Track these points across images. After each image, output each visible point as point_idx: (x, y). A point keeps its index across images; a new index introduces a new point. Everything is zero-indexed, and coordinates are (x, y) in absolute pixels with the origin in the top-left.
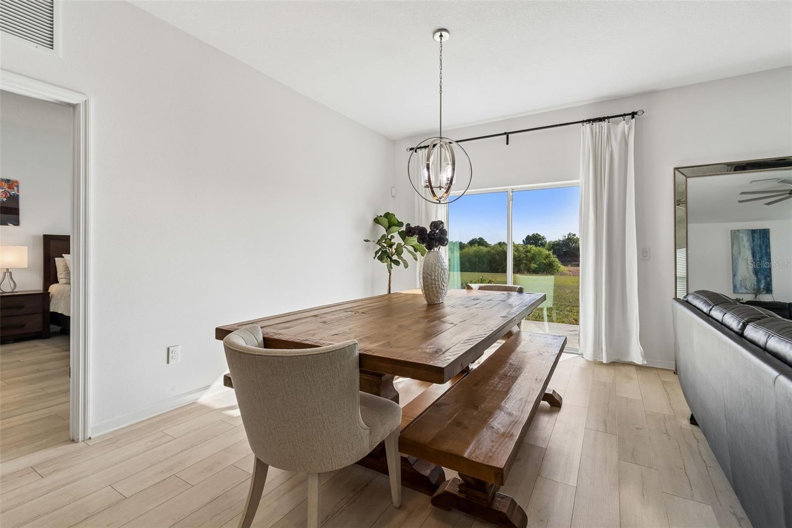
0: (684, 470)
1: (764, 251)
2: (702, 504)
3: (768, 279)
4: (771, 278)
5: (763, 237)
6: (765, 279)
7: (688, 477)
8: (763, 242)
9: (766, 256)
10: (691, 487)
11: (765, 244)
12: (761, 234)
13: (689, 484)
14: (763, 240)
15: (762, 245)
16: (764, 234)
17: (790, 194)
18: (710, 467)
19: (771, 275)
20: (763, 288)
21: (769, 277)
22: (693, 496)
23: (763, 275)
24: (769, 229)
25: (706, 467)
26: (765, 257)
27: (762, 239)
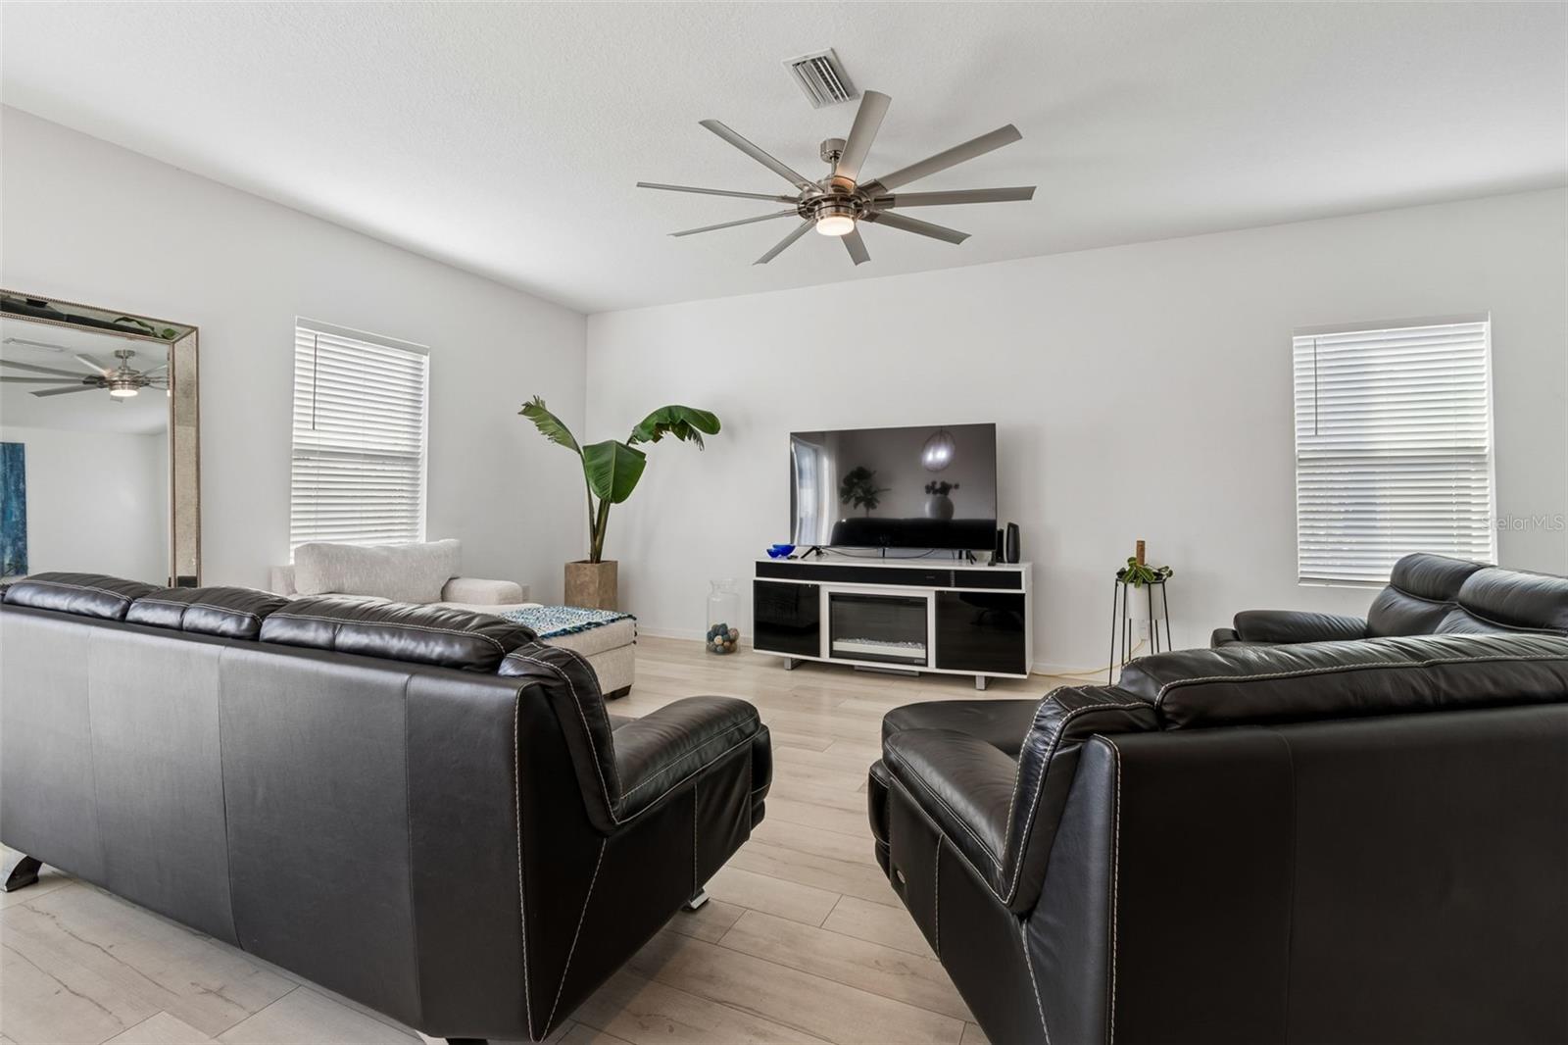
0: (65, 989)
1: (13, 488)
2: (147, 1021)
3: (20, 544)
4: (26, 541)
5: (11, 459)
6: (14, 544)
7: (83, 996)
8: (11, 471)
9: (18, 497)
10: (105, 1009)
11: (15, 472)
12: (7, 452)
13: (97, 1007)
14: (11, 466)
15: (8, 474)
16: (12, 452)
17: (85, 382)
18: (111, 947)
19: (26, 537)
20: (9, 564)
21: (20, 539)
22: (121, 1023)
23: (9, 537)
24: (23, 445)
25: (105, 951)
26: (14, 499)
27: (8, 464)
